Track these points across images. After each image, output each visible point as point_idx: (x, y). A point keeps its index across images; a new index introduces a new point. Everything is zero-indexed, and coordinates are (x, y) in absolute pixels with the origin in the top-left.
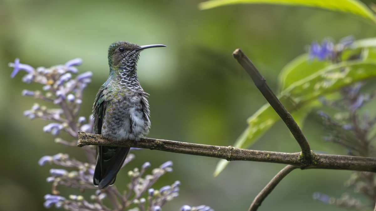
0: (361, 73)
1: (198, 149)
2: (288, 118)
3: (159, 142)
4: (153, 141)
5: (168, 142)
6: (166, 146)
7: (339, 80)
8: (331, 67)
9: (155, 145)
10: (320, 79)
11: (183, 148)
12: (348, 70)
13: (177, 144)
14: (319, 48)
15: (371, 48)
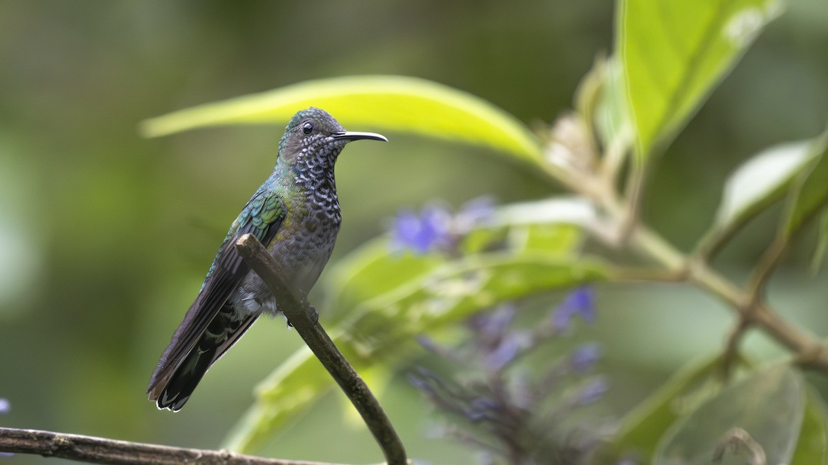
0: (514, 283)
1: (152, 455)
2: (357, 389)
3: (62, 440)
4: (50, 438)
5: (84, 439)
6: (78, 449)
7: (466, 299)
8: (443, 268)
9: (55, 448)
10: (421, 296)
11: (117, 454)
12: (484, 276)
13: (104, 445)
14: (414, 226)
15: (534, 227)
